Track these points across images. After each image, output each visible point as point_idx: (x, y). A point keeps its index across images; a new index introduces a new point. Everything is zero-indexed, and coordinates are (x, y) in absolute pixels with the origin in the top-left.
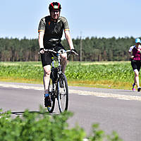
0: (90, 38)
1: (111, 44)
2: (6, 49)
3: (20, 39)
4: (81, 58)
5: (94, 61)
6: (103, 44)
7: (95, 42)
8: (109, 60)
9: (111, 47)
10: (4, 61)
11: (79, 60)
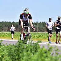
0: (42, 22)
2: (5, 26)
3: (11, 22)
4: (38, 31)
10: (4, 31)
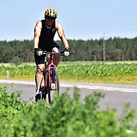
1: (133, 44)
4: (104, 58)
5: (117, 60)
6: (125, 44)
7: (117, 42)
8: (132, 60)
9: (133, 47)
11: (103, 60)
